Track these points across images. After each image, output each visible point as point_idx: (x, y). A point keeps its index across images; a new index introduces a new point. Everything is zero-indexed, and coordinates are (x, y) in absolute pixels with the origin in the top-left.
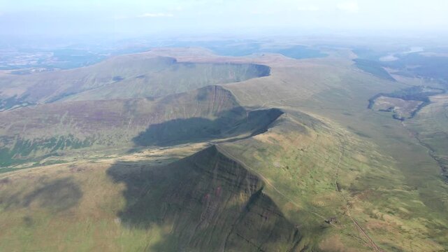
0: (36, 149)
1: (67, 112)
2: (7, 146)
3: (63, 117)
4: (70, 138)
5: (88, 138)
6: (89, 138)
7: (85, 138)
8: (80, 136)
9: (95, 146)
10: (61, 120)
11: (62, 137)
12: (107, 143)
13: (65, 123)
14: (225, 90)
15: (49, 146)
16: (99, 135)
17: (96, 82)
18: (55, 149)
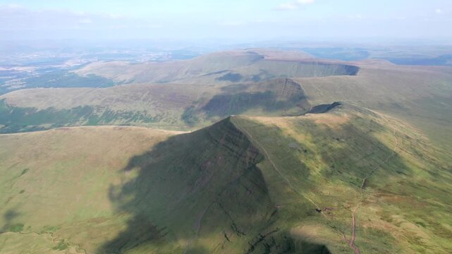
0: (116, 119)
1: (148, 92)
2: (98, 114)
3: (144, 95)
4: (144, 114)
5: (157, 115)
6: (159, 115)
7: (155, 115)
8: (152, 113)
9: (161, 122)
10: (142, 98)
11: (138, 112)
12: (172, 121)
13: (144, 100)
14: (295, 84)
15: (126, 118)
16: (168, 113)
17: (188, 74)
18: (130, 121)
